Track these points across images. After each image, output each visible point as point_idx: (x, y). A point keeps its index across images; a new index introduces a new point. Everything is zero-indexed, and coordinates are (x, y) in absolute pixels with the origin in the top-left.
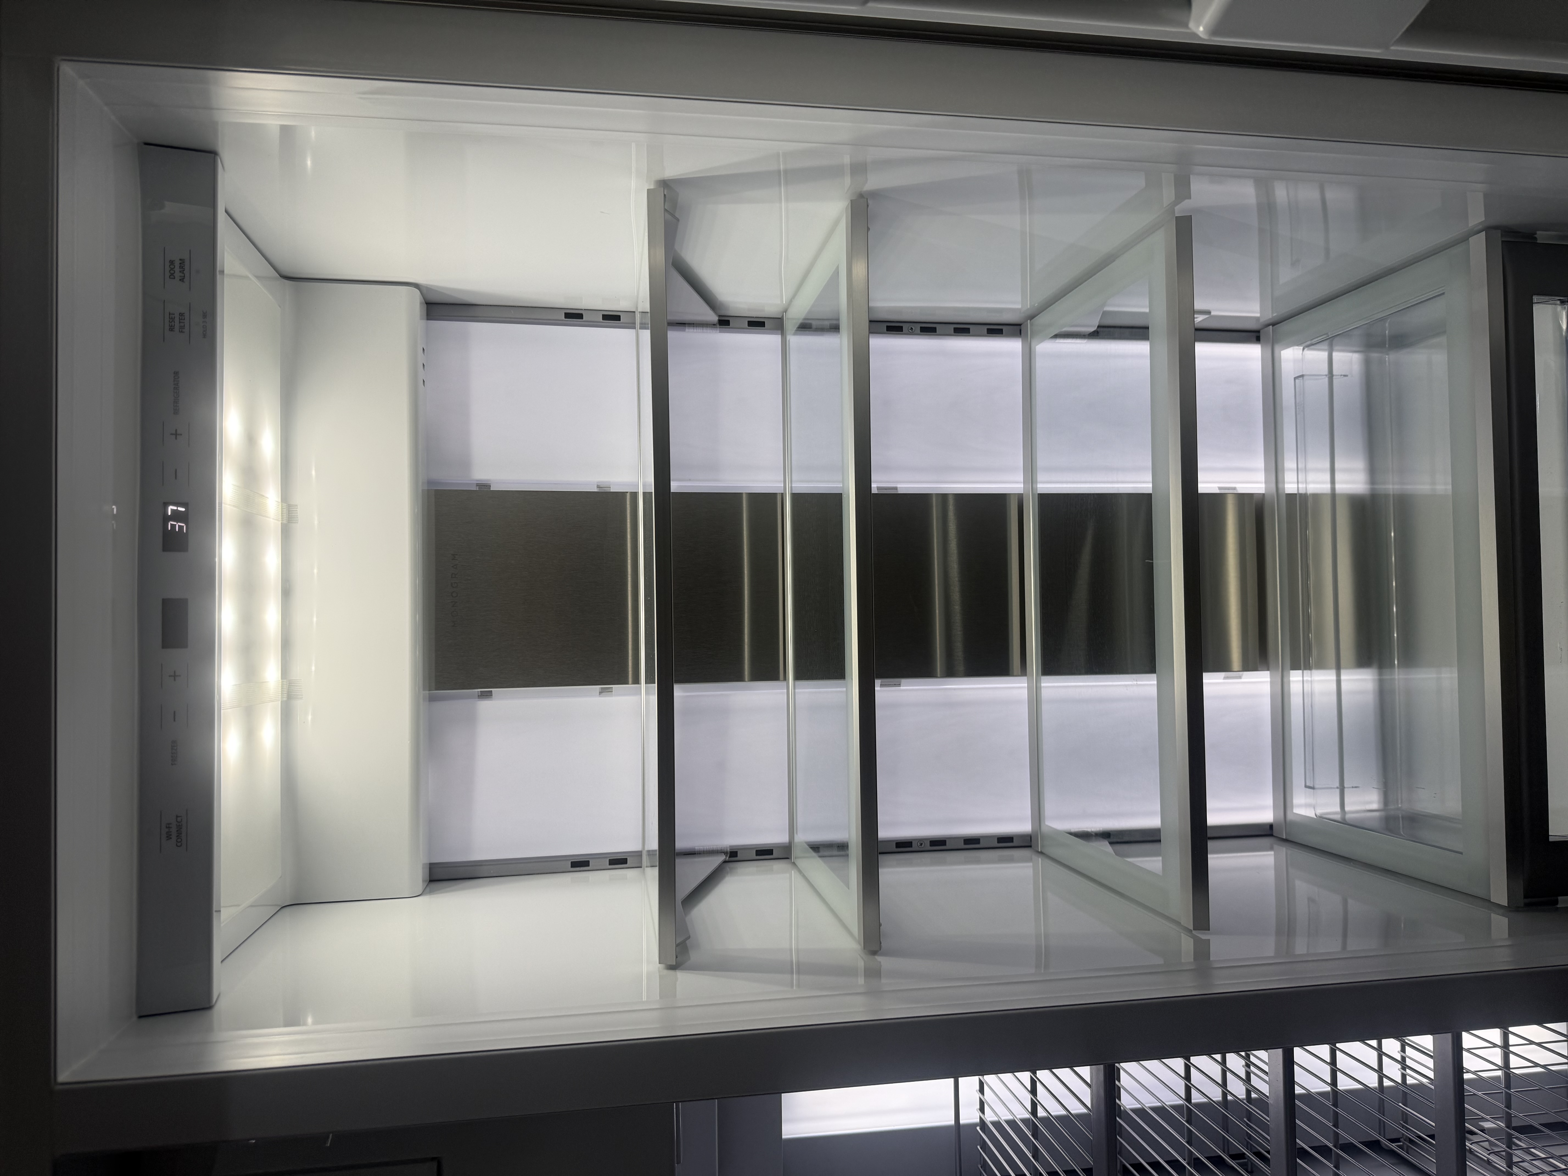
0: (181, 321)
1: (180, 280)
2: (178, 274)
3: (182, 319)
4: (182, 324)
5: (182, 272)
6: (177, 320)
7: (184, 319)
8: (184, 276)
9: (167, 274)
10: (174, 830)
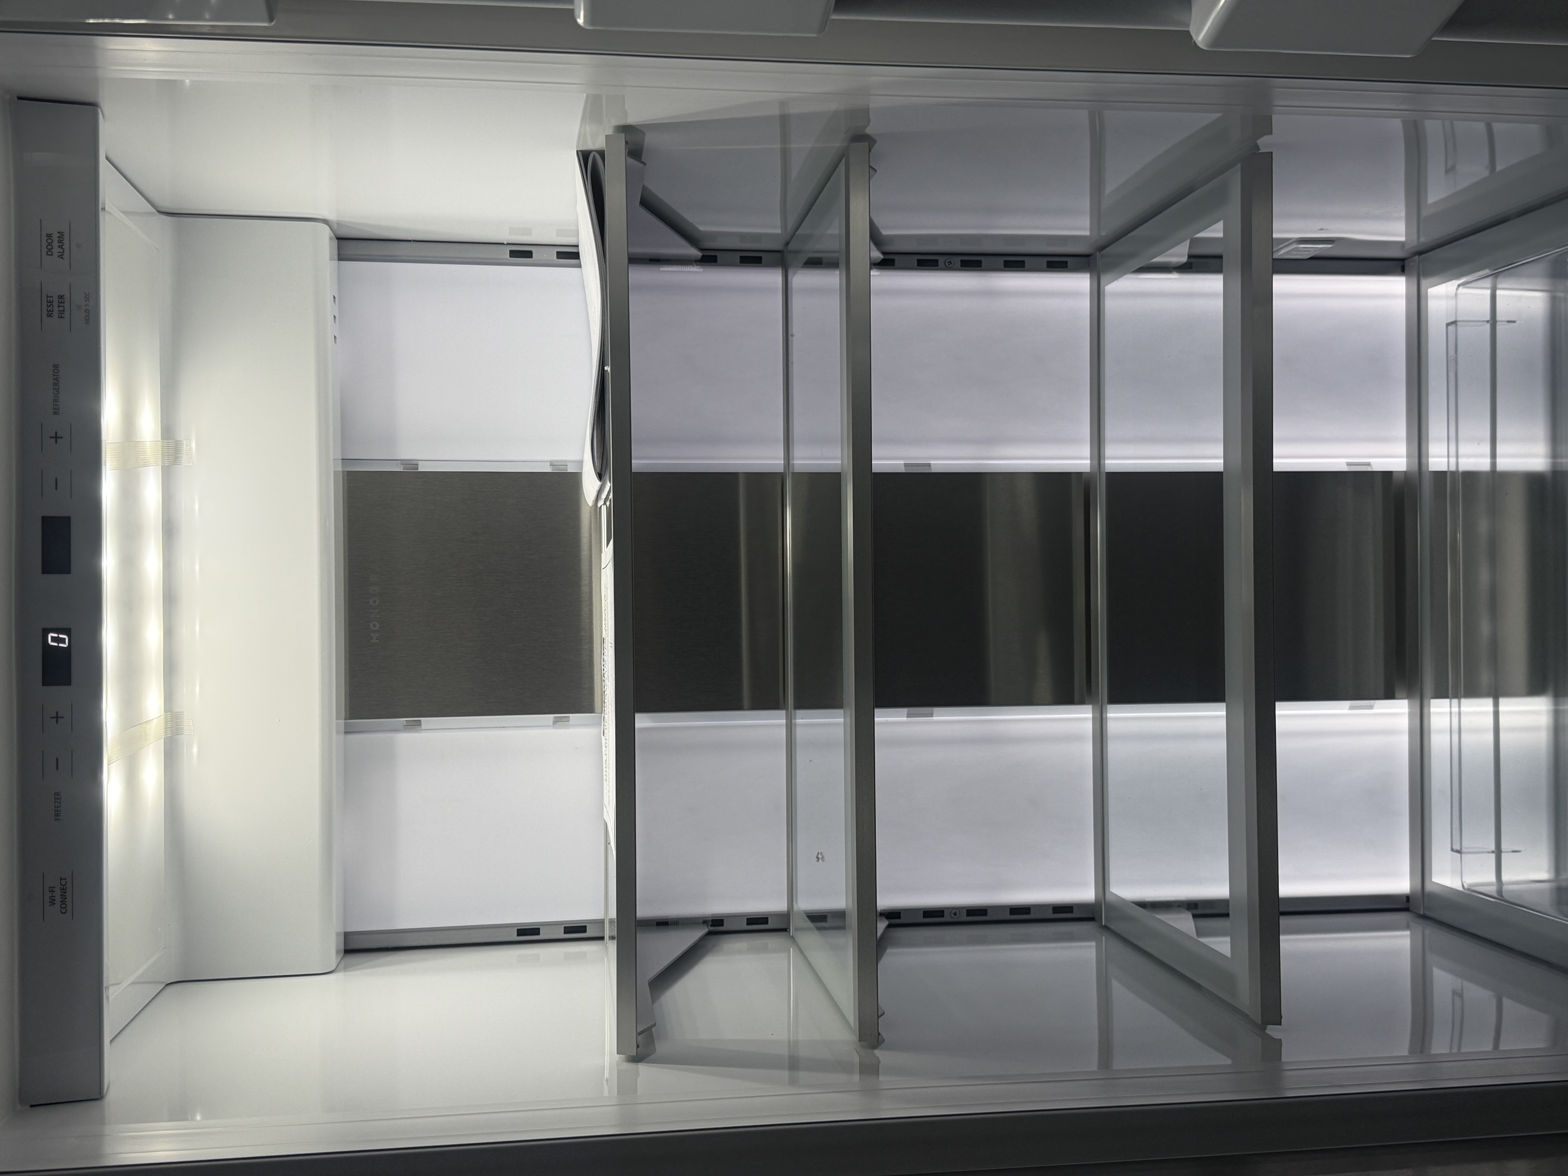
0: (61, 305)
1: (59, 256)
2: (56, 250)
3: (61, 303)
4: (61, 309)
5: (61, 247)
6: (56, 304)
7: (64, 303)
8: (63, 252)
9: (45, 250)
10: (58, 894)
